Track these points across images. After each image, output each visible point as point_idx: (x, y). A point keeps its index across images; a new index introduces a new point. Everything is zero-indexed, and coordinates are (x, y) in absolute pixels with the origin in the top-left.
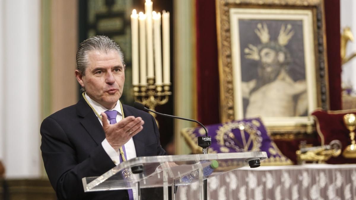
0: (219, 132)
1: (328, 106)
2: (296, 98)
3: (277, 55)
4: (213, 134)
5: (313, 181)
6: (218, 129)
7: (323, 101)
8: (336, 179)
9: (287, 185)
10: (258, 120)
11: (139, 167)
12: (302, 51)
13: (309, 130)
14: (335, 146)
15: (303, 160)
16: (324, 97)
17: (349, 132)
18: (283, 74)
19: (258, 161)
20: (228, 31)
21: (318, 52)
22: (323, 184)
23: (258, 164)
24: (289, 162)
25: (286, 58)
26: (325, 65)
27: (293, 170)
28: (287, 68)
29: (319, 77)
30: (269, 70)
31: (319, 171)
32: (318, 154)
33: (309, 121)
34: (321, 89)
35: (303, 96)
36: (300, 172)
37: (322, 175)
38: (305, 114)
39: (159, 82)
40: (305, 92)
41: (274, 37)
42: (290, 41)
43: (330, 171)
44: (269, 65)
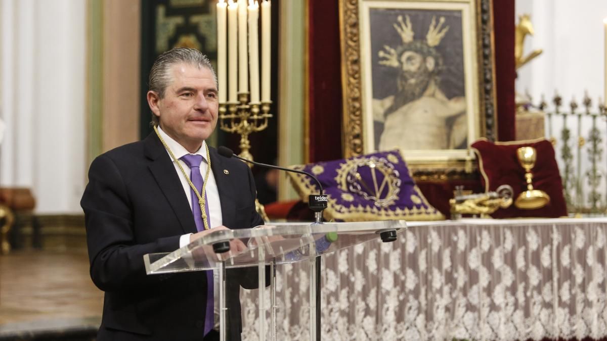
0: (339, 171)
1: (495, 135)
2: (450, 122)
3: (424, 60)
4: (331, 173)
5: (473, 243)
6: (340, 168)
7: (489, 127)
8: (505, 238)
9: (435, 248)
10: (396, 153)
11: (224, 244)
12: (461, 55)
13: (469, 168)
14: (504, 192)
15: (458, 213)
16: (490, 121)
17: (524, 172)
18: (432, 88)
19: (394, 232)
20: (356, 25)
21: (483, 57)
22: (485, 247)
23: (394, 238)
24: (439, 214)
25: (437, 64)
26: (493, 76)
27: (444, 227)
28: (438, 78)
29: (484, 93)
30: (412, 81)
31: (480, 228)
32: (480, 204)
33: (468, 155)
34: (487, 109)
35: (460, 120)
36: (454, 230)
37: (485, 233)
38: (463, 146)
39: (255, 100)
40: (463, 113)
41: (420, 34)
42: (443, 40)
43: (497, 228)
44: (413, 75)
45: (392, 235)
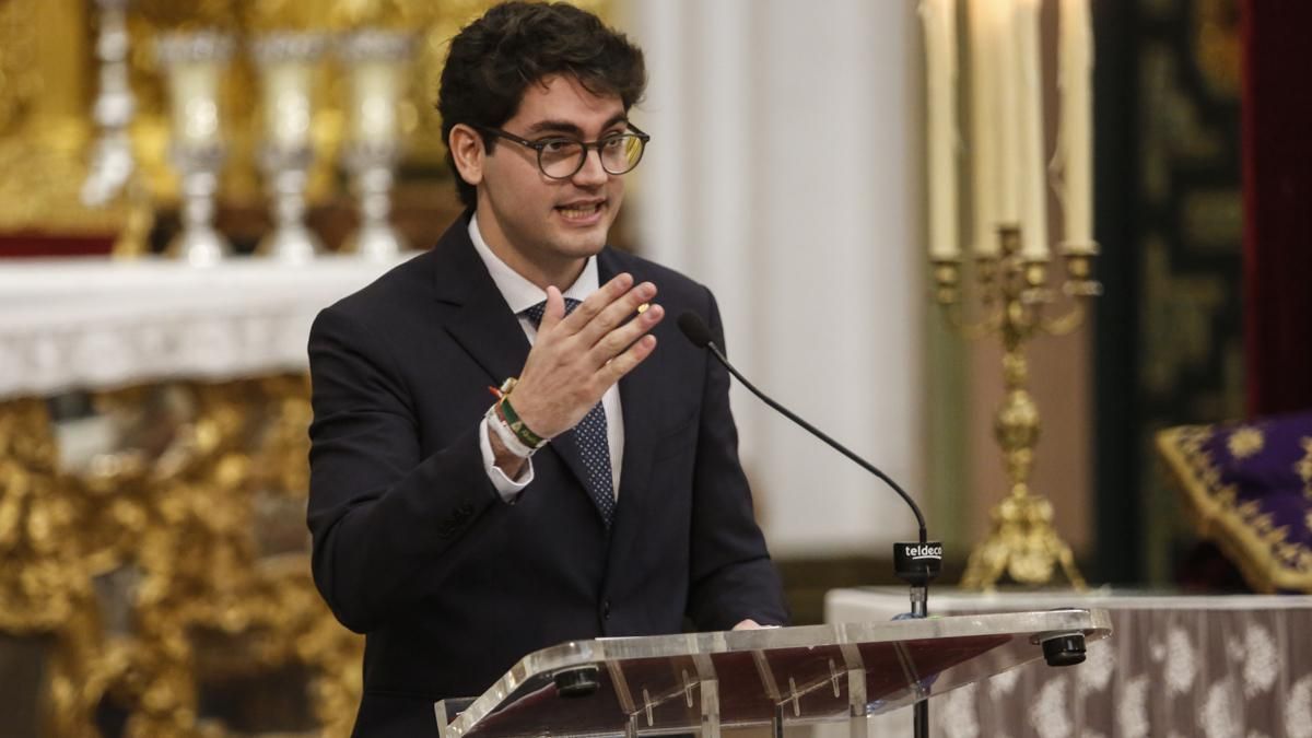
19: (1078, 641)
23: (1077, 655)
45: (1071, 648)
